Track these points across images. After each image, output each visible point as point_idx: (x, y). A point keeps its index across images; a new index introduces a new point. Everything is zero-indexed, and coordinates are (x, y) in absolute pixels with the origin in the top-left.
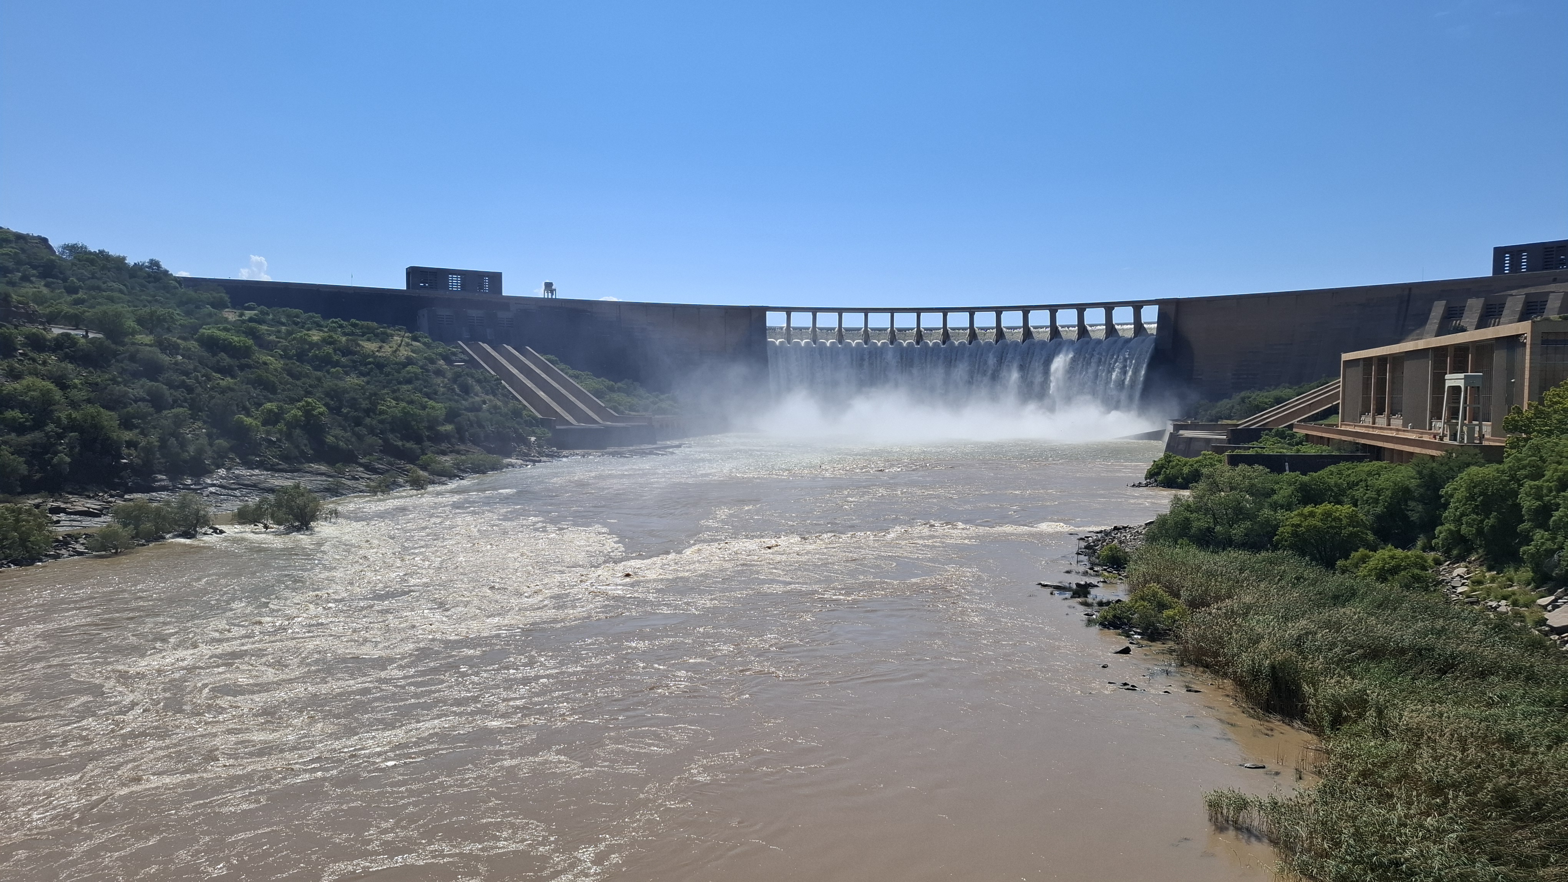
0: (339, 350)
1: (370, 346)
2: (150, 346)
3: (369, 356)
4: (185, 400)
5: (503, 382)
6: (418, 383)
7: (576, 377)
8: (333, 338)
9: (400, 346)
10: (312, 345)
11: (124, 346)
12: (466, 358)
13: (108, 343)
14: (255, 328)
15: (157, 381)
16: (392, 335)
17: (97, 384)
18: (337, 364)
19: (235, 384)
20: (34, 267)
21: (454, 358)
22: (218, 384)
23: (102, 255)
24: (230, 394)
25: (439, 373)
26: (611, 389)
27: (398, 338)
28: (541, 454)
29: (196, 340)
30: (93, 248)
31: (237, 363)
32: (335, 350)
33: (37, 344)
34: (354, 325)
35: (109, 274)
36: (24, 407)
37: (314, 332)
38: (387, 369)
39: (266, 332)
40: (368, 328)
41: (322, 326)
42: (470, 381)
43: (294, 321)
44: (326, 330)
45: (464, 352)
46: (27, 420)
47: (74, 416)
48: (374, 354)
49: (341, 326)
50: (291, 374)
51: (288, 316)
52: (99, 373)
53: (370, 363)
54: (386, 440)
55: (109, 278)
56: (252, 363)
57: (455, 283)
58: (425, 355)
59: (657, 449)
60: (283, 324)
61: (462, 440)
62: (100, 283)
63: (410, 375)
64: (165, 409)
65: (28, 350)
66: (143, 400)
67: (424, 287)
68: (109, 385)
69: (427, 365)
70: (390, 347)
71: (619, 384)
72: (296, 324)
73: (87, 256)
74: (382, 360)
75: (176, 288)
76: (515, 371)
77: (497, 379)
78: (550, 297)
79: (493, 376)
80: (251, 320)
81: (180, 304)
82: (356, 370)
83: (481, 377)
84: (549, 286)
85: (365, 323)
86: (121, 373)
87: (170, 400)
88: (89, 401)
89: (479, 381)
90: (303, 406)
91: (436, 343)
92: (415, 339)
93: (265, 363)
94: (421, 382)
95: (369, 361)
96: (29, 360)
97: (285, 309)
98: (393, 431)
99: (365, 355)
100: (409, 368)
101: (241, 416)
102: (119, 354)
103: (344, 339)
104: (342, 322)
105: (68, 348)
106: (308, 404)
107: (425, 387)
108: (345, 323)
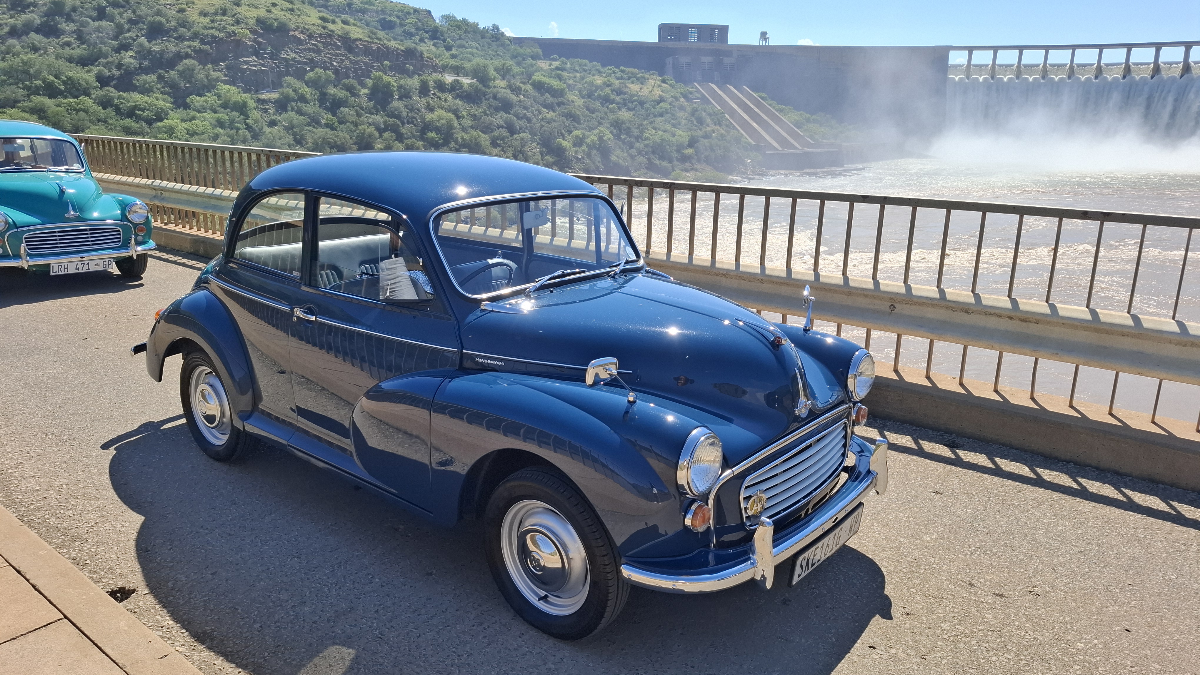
0: (614, 90)
1: (634, 88)
2: (505, 89)
3: (634, 95)
4: (526, 128)
5: (726, 115)
6: (667, 116)
7: (781, 111)
8: (610, 82)
9: (653, 87)
10: (598, 87)
11: (489, 88)
12: (700, 96)
13: (480, 86)
14: (561, 74)
15: (510, 114)
16: (648, 79)
17: (475, 115)
18: (613, 102)
19: (556, 116)
20: (427, 32)
21: (691, 96)
22: (545, 116)
23: (465, 22)
24: (553, 124)
25: (682, 108)
26: (808, 121)
27: (652, 81)
28: (755, 173)
29: (531, 85)
30: (459, 17)
31: (556, 101)
32: (612, 91)
33: (441, 86)
34: (623, 71)
35: (469, 36)
36: (437, 130)
37: (596, 77)
38: (647, 106)
39: (567, 78)
40: (632, 73)
41: (601, 73)
42: (704, 114)
43: (583, 69)
44: (604, 75)
45: (698, 91)
46: (440, 140)
47: (465, 137)
48: (638, 93)
49: (614, 72)
50: (588, 109)
51: (580, 65)
52: (476, 107)
53: (635, 101)
54: (649, 159)
55: (469, 39)
56: (565, 101)
57: (693, 34)
58: (672, 94)
59: (845, 171)
60: (577, 71)
61: (699, 161)
62: (464, 42)
63: (662, 110)
64: (515, 134)
65: (436, 91)
66: (502, 127)
67: (671, 40)
68: (482, 116)
69: (674, 102)
70: (647, 88)
71: (814, 117)
72: (585, 71)
73: (456, 23)
74: (643, 99)
75: (508, 45)
76: (735, 106)
77: (722, 113)
78: (764, 44)
79: (719, 110)
80: (557, 68)
81: (514, 57)
82: (625, 106)
83: (711, 111)
84: (764, 35)
85: (630, 70)
86: (488, 108)
87: (518, 128)
88: (472, 127)
89: (710, 115)
90: (598, 133)
91: (678, 84)
92: (664, 81)
93: (573, 101)
94: (669, 115)
95: (634, 100)
96: (437, 98)
97: (577, 60)
98: (654, 153)
99: (632, 95)
100: (662, 104)
101: (560, 140)
102: (487, 95)
103: (617, 82)
104: (615, 69)
105: (458, 90)
106: (601, 132)
107: (673, 119)
108: (616, 70)
